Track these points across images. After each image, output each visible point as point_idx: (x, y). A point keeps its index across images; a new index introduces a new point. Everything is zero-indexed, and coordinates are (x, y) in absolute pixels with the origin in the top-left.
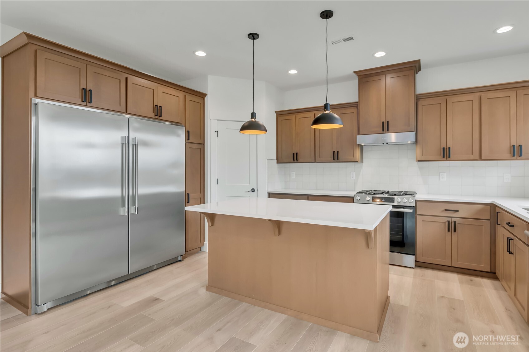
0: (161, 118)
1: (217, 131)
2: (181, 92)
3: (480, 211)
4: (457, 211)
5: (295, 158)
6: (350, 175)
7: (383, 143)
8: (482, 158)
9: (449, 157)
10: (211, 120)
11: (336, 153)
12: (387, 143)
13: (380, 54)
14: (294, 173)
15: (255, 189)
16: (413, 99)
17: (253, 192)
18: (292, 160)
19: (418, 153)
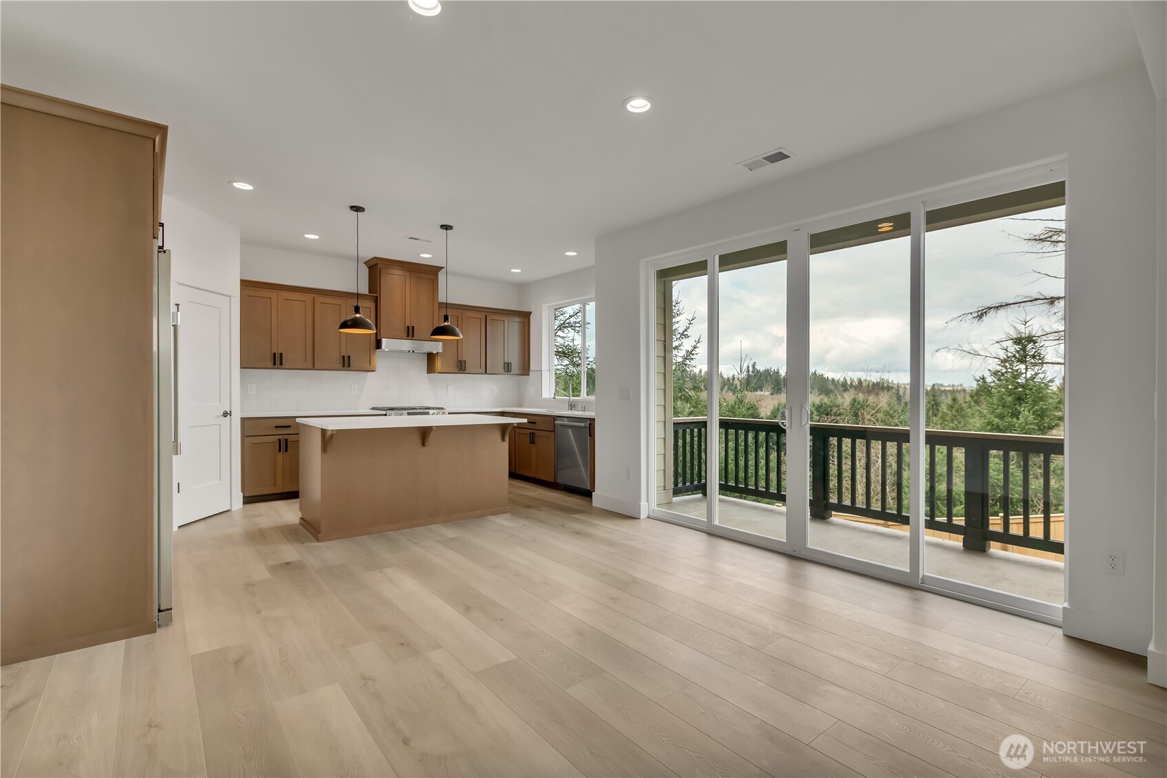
6: (351, 388)
7: (410, 351)
8: (487, 373)
9: (464, 370)
11: (347, 359)
12: (413, 351)
14: (254, 386)
15: (229, 412)
16: (436, 306)
17: (226, 416)
18: (271, 364)
19: (439, 364)
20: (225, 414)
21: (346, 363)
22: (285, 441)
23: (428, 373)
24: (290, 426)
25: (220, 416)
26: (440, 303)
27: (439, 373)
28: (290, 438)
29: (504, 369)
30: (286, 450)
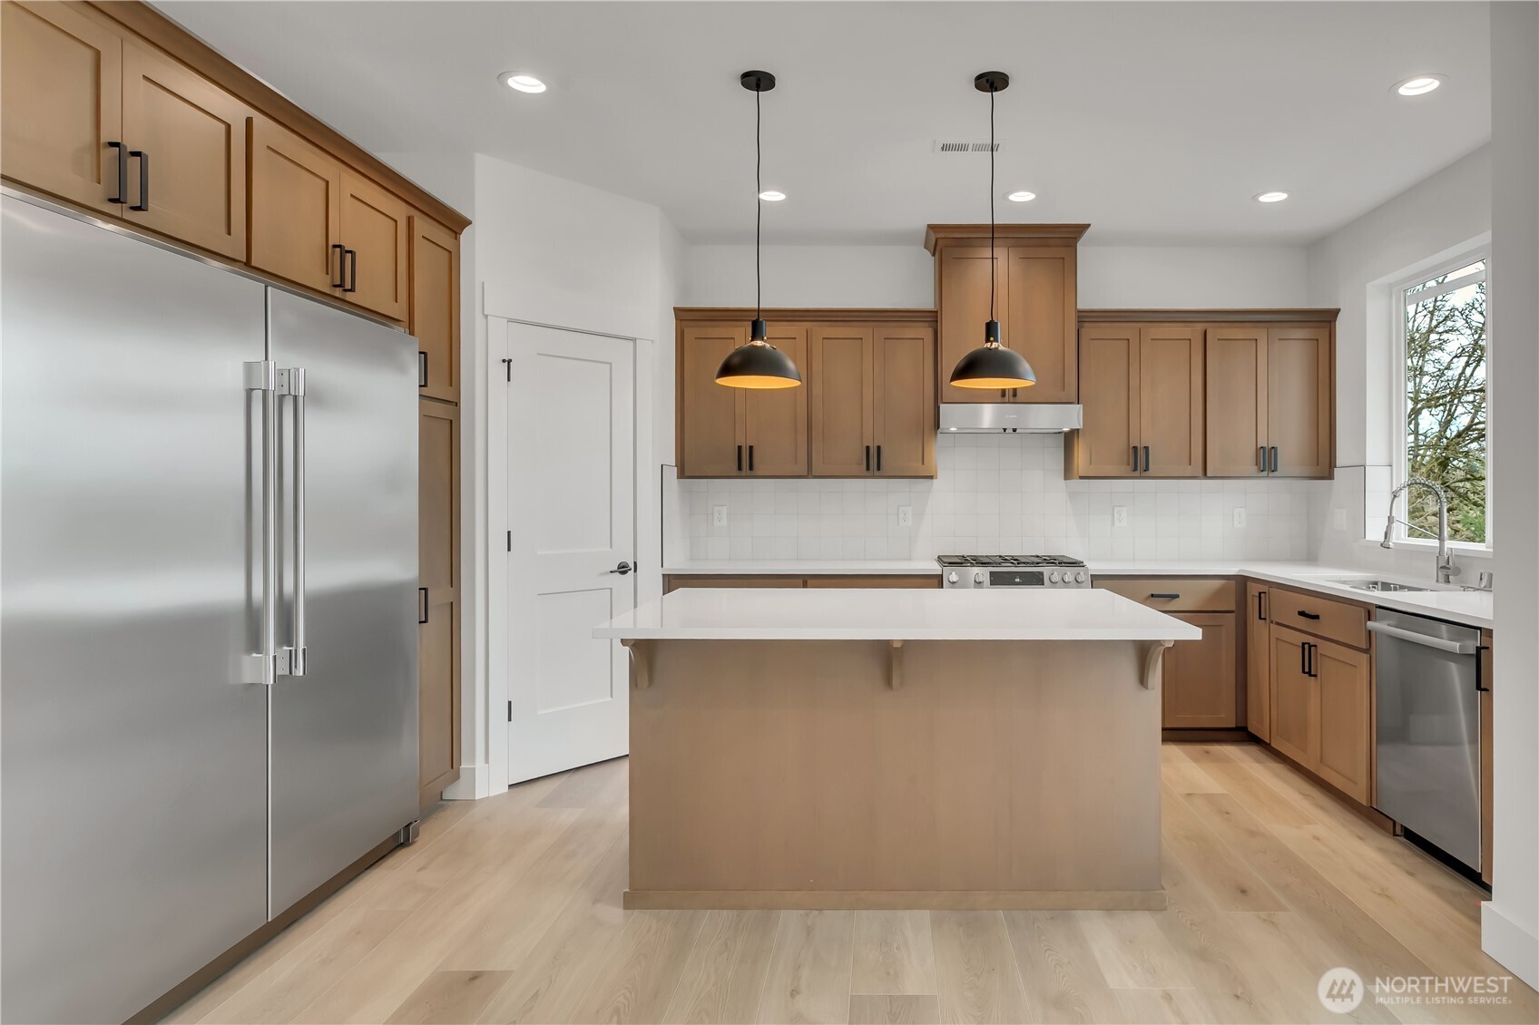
0: (349, 297)
1: (509, 361)
2: (399, 201)
3: (1218, 594)
4: (1177, 596)
5: (745, 463)
6: (898, 514)
7: (1005, 430)
8: (1208, 475)
9: (1147, 469)
10: (486, 316)
11: (873, 452)
12: (1014, 430)
13: (1022, 197)
14: (724, 510)
15: (631, 565)
16: (1072, 319)
17: (624, 573)
18: (734, 468)
19: (1082, 457)
20: (623, 569)
21: (873, 463)
23: (1065, 479)
25: (609, 572)
26: (1081, 311)
27: (1081, 478)
29: (1256, 463)
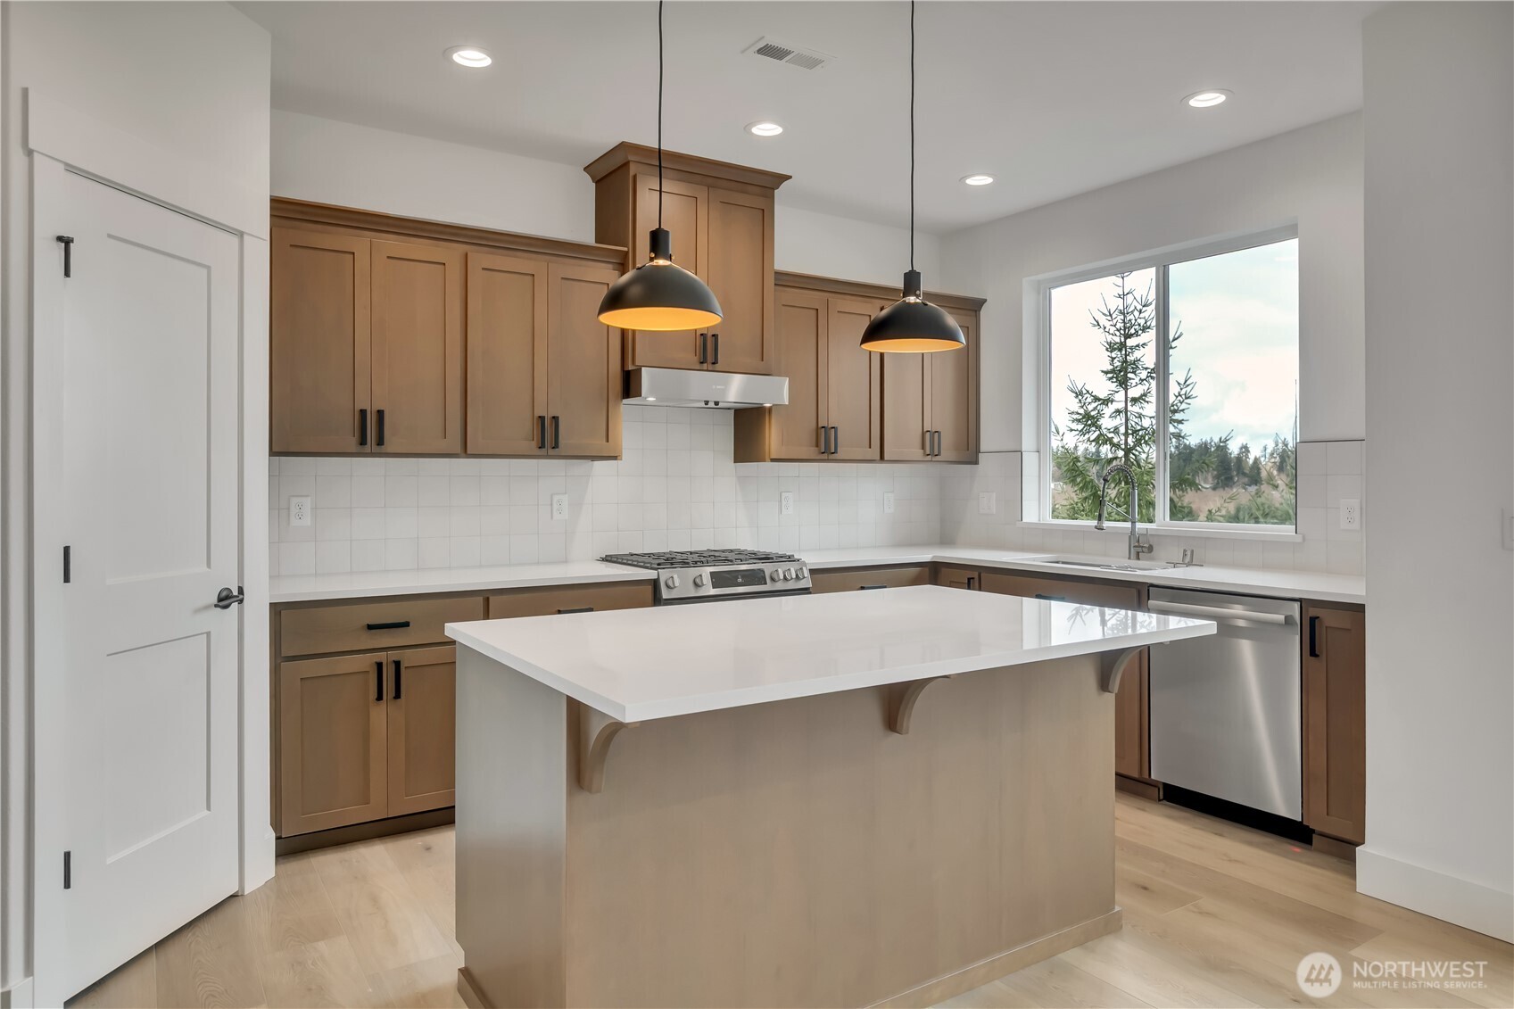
1: (68, 241)
5: (370, 435)
6: (552, 505)
7: (707, 403)
9: (835, 451)
10: (31, 153)
11: (548, 425)
12: (717, 403)
13: (767, 129)
14: (307, 502)
15: (235, 593)
16: (770, 281)
17: (226, 607)
18: (352, 442)
19: (773, 437)
20: (225, 599)
21: (547, 437)
22: (392, 668)
23: (737, 460)
24: (406, 624)
25: (207, 608)
26: (778, 274)
27: (773, 460)
28: (408, 658)
29: (923, 447)
30: (398, 695)
